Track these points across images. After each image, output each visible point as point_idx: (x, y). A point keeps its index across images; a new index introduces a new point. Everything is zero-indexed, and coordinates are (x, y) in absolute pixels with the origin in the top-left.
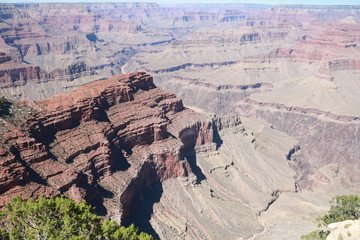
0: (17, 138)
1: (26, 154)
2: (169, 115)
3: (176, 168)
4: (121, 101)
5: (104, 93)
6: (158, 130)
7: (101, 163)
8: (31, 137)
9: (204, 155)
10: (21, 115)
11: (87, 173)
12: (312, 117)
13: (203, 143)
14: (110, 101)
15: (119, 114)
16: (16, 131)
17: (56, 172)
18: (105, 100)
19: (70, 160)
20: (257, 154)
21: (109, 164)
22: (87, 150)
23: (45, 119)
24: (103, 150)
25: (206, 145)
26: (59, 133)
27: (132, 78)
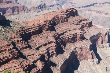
0: (14, 38)
1: (19, 46)
2: (85, 29)
4: (62, 22)
5: (54, 18)
6: (79, 36)
7: (52, 51)
8: (21, 38)
9: (102, 49)
10: (17, 28)
11: (45, 55)
13: (102, 43)
14: (56, 22)
15: (60, 28)
16: (14, 35)
17: (31, 54)
18: (54, 21)
19: (38, 49)
21: (55, 51)
22: (46, 45)
23: (27, 30)
24: (53, 45)
25: (104, 44)
26: (33, 36)
27: (67, 11)
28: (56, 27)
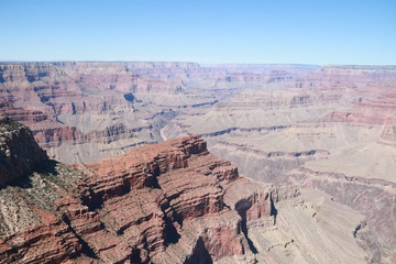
0: (69, 205)
1: (78, 224)
2: (223, 183)
3: (233, 244)
4: (174, 168)
5: (157, 158)
6: (215, 201)
7: (153, 237)
8: (83, 204)
9: (260, 230)
10: (73, 180)
11: (139, 247)
12: (377, 188)
13: (260, 216)
14: (162, 168)
15: (171, 182)
16: (68, 198)
17: (109, 245)
18: (157, 165)
19: (120, 232)
20: (320, 231)
21: (162, 238)
22: (139, 222)
23: (96, 185)
24: (157, 222)
25: (263, 218)
26: (108, 201)
27: (185, 143)
28: (161, 180)
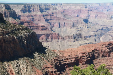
0: (49, 68)
4: (103, 56)
5: (93, 51)
8: (55, 68)
10: (52, 57)
14: (96, 56)
15: (100, 63)
16: (49, 64)
18: (94, 54)
23: (62, 60)
26: (68, 68)
28: (95, 61)
